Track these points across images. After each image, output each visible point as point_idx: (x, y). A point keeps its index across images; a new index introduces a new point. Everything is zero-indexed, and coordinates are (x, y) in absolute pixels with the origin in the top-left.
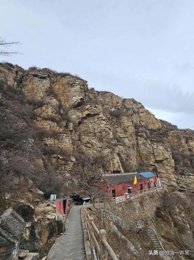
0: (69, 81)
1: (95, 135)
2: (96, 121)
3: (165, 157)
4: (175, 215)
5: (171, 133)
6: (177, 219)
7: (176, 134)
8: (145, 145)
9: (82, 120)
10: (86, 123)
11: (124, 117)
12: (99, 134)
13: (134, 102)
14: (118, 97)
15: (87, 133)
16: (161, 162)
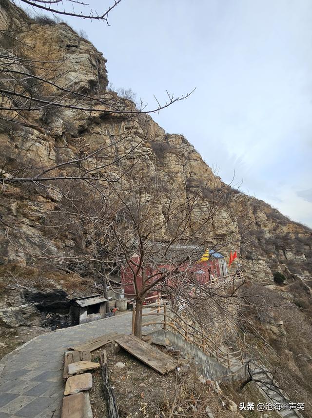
0: (62, 34)
1: (117, 162)
2: (122, 132)
3: (230, 229)
4: (268, 323)
5: (235, 196)
6: (271, 330)
7: (242, 199)
8: (200, 209)
9: (89, 125)
10: (98, 133)
11: (170, 155)
12: (128, 162)
13: (184, 141)
14: (158, 126)
15: (99, 154)
16: (222, 237)
